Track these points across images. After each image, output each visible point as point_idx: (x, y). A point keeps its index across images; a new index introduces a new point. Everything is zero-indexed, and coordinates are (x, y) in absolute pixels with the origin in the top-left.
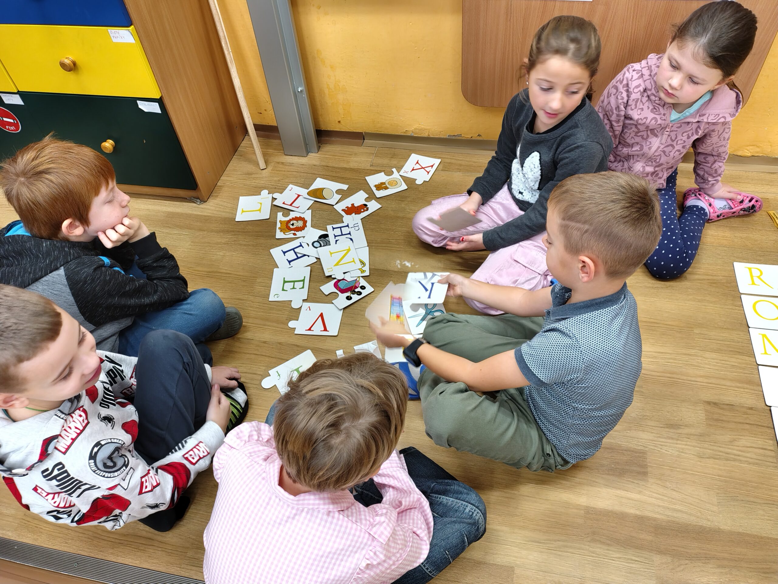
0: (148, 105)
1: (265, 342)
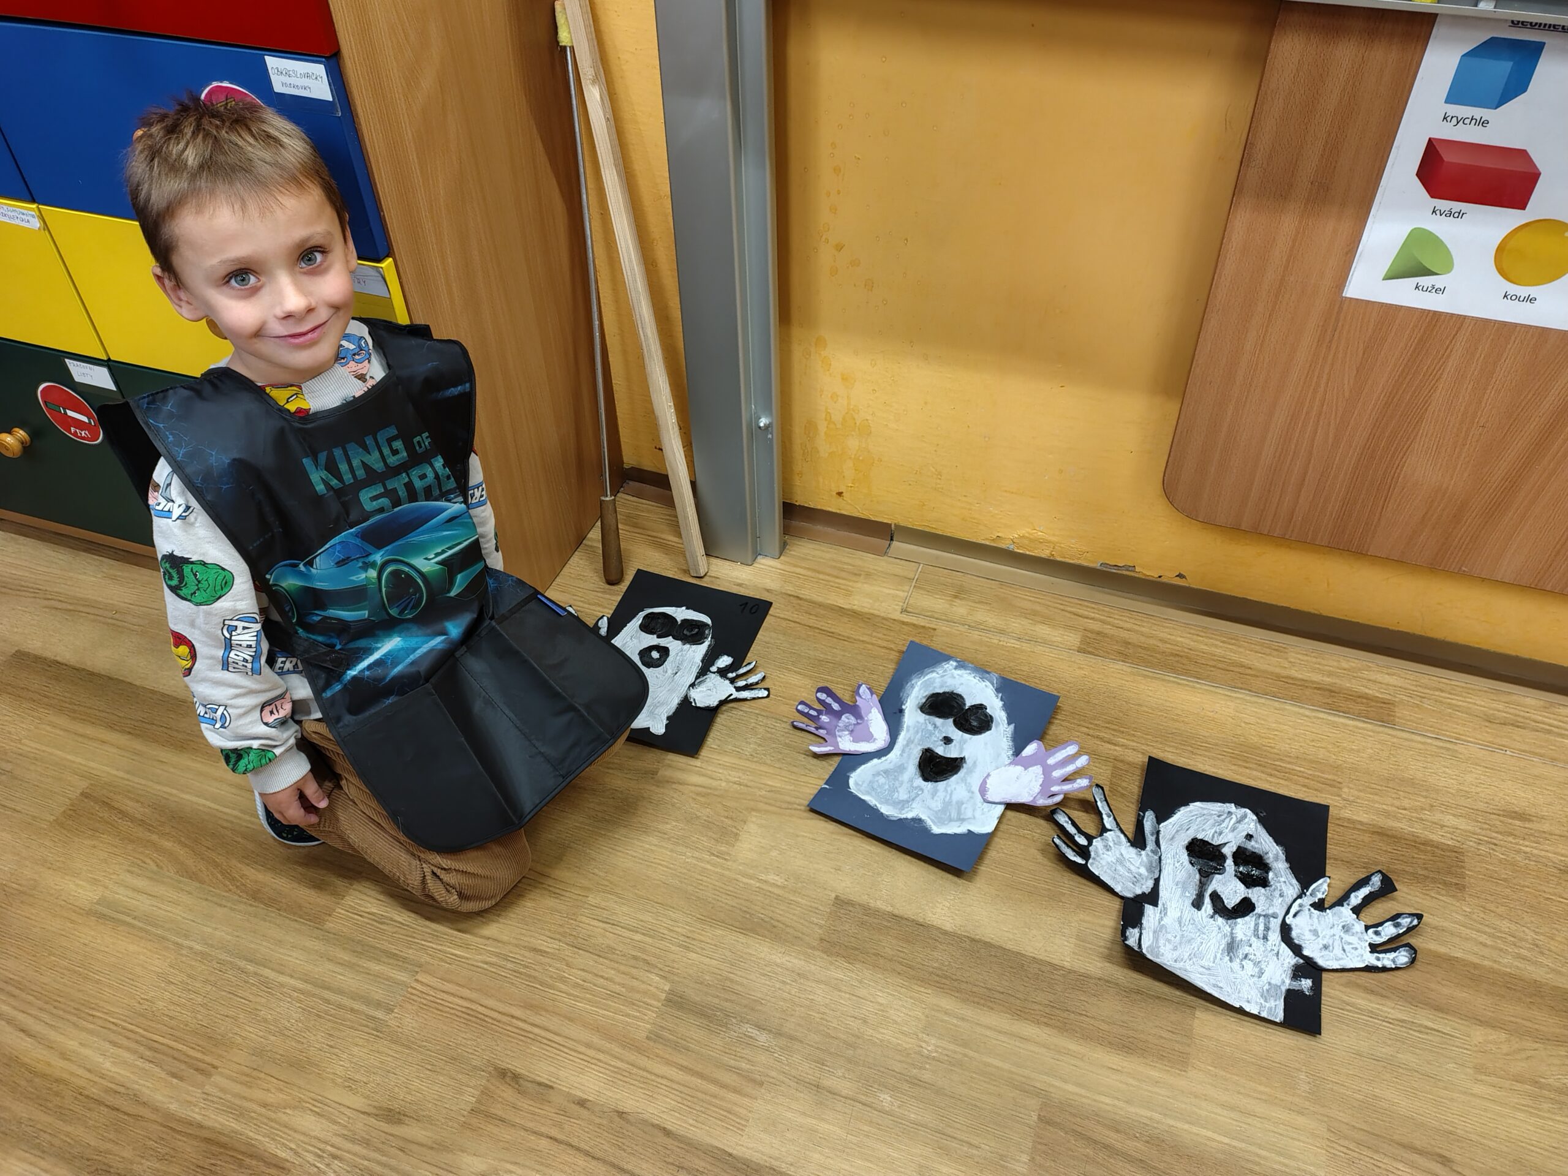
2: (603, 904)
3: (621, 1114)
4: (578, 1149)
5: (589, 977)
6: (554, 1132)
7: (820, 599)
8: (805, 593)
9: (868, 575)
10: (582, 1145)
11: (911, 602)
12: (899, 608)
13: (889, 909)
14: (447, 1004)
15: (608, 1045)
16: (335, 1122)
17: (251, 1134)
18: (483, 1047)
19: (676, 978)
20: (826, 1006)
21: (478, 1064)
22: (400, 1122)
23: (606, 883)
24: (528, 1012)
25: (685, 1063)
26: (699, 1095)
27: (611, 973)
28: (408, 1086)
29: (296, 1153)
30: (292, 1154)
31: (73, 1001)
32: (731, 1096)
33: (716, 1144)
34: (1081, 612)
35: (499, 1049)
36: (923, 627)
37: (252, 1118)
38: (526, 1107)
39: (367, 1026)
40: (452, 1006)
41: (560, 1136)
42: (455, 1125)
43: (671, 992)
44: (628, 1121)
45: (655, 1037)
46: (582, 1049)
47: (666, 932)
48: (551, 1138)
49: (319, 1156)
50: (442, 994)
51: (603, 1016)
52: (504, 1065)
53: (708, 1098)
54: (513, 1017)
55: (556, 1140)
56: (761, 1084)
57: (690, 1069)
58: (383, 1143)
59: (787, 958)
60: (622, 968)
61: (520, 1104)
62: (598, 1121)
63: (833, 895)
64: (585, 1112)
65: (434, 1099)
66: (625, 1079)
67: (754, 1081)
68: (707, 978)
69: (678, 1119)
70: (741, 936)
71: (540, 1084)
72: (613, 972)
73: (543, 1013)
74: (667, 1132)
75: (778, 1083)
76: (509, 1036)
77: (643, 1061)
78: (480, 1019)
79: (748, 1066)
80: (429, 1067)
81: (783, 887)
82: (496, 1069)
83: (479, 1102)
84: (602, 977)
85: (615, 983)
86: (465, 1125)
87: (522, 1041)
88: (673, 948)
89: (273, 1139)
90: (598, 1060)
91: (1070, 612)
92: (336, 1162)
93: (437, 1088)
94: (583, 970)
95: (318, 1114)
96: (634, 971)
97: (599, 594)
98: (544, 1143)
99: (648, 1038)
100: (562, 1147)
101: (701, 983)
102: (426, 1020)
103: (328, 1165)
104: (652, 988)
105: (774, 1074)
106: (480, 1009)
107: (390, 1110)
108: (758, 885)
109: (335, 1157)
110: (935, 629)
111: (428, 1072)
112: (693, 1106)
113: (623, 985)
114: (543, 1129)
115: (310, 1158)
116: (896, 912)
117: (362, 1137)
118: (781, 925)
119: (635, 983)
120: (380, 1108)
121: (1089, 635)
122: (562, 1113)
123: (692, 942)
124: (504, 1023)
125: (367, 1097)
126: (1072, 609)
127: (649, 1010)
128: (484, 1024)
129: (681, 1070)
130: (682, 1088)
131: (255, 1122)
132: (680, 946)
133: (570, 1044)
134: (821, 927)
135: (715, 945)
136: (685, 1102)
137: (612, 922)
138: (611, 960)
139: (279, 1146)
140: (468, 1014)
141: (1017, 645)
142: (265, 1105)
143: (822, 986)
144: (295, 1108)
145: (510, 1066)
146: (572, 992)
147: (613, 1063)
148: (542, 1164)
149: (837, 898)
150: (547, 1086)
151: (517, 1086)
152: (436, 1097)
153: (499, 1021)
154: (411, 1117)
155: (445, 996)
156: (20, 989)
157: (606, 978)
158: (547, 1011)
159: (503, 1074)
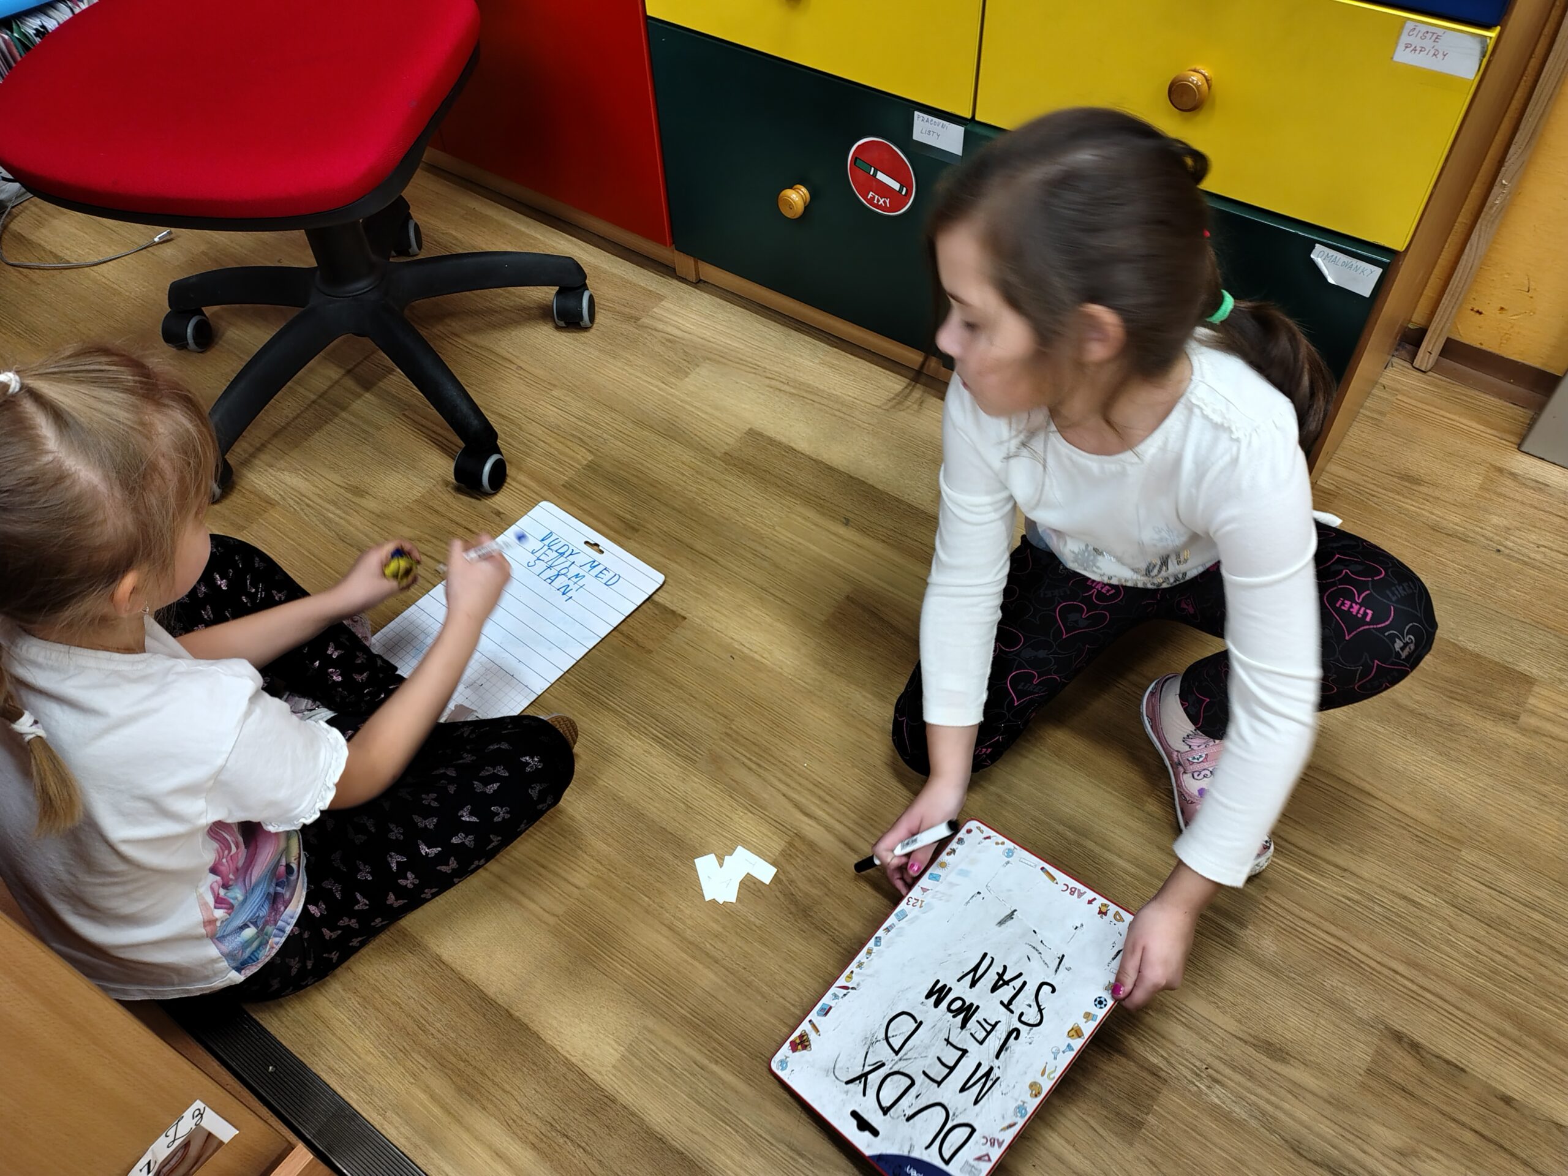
0: (1344, 264)
1: (1507, 1100)
2: (1482, 864)
4: (1513, 1155)
5: (1483, 949)
6: (1478, 1126)
10: (1519, 1153)
14: (1312, 936)
15: (1525, 1038)
16: (1207, 1040)
18: (1366, 998)
21: (1365, 1017)
22: (1284, 1061)
23: (1480, 839)
24: (1413, 971)
28: (1284, 1020)
35: (1386, 1006)
38: (1437, 1085)
40: (1317, 939)
41: (1486, 1133)
42: (1352, 1083)
46: (1495, 1035)
49: (1198, 1075)
50: (1303, 922)
51: (1511, 1001)
52: (1398, 1027)
54: (1395, 971)
55: (1484, 1137)
58: (1269, 1080)
60: (1524, 949)
61: (1428, 1079)
62: (1530, 1126)
64: (1513, 1112)
65: (1318, 1044)
71: (1448, 1062)
72: (1511, 950)
73: (1433, 977)
76: (1396, 994)
78: (1355, 964)
80: (1305, 1005)
82: (1387, 1028)
83: (1373, 1061)
84: (1500, 953)
85: (1518, 964)
86: (1366, 1087)
87: (1413, 1003)
90: (1517, 1053)
92: (1217, 1086)
93: (1319, 1033)
94: (1472, 938)
95: (1186, 1024)
96: (1539, 956)
98: (1468, 1137)
100: (1493, 1147)
102: (1287, 946)
103: (1209, 1087)
106: (1352, 951)
107: (1270, 1044)
111: (1304, 1010)
113: (1530, 970)
114: (1465, 1119)
115: (1185, 1072)
117: (1241, 1066)
119: (1544, 971)
120: (1257, 1038)
122: (1483, 1104)
124: (1386, 977)
125: (1239, 1021)
128: (1360, 970)
133: (1476, 1024)
137: (1498, 889)
138: (1507, 936)
140: (1339, 954)
145: (1405, 1030)
146: (1464, 960)
147: (1535, 1061)
148: (1471, 1161)
150: (1456, 1066)
151: (1418, 1057)
152: (1321, 1042)
153: (1379, 973)
154: (1295, 1058)
155: (1307, 926)
157: (1506, 956)
158: (1438, 976)
159: (1398, 1037)
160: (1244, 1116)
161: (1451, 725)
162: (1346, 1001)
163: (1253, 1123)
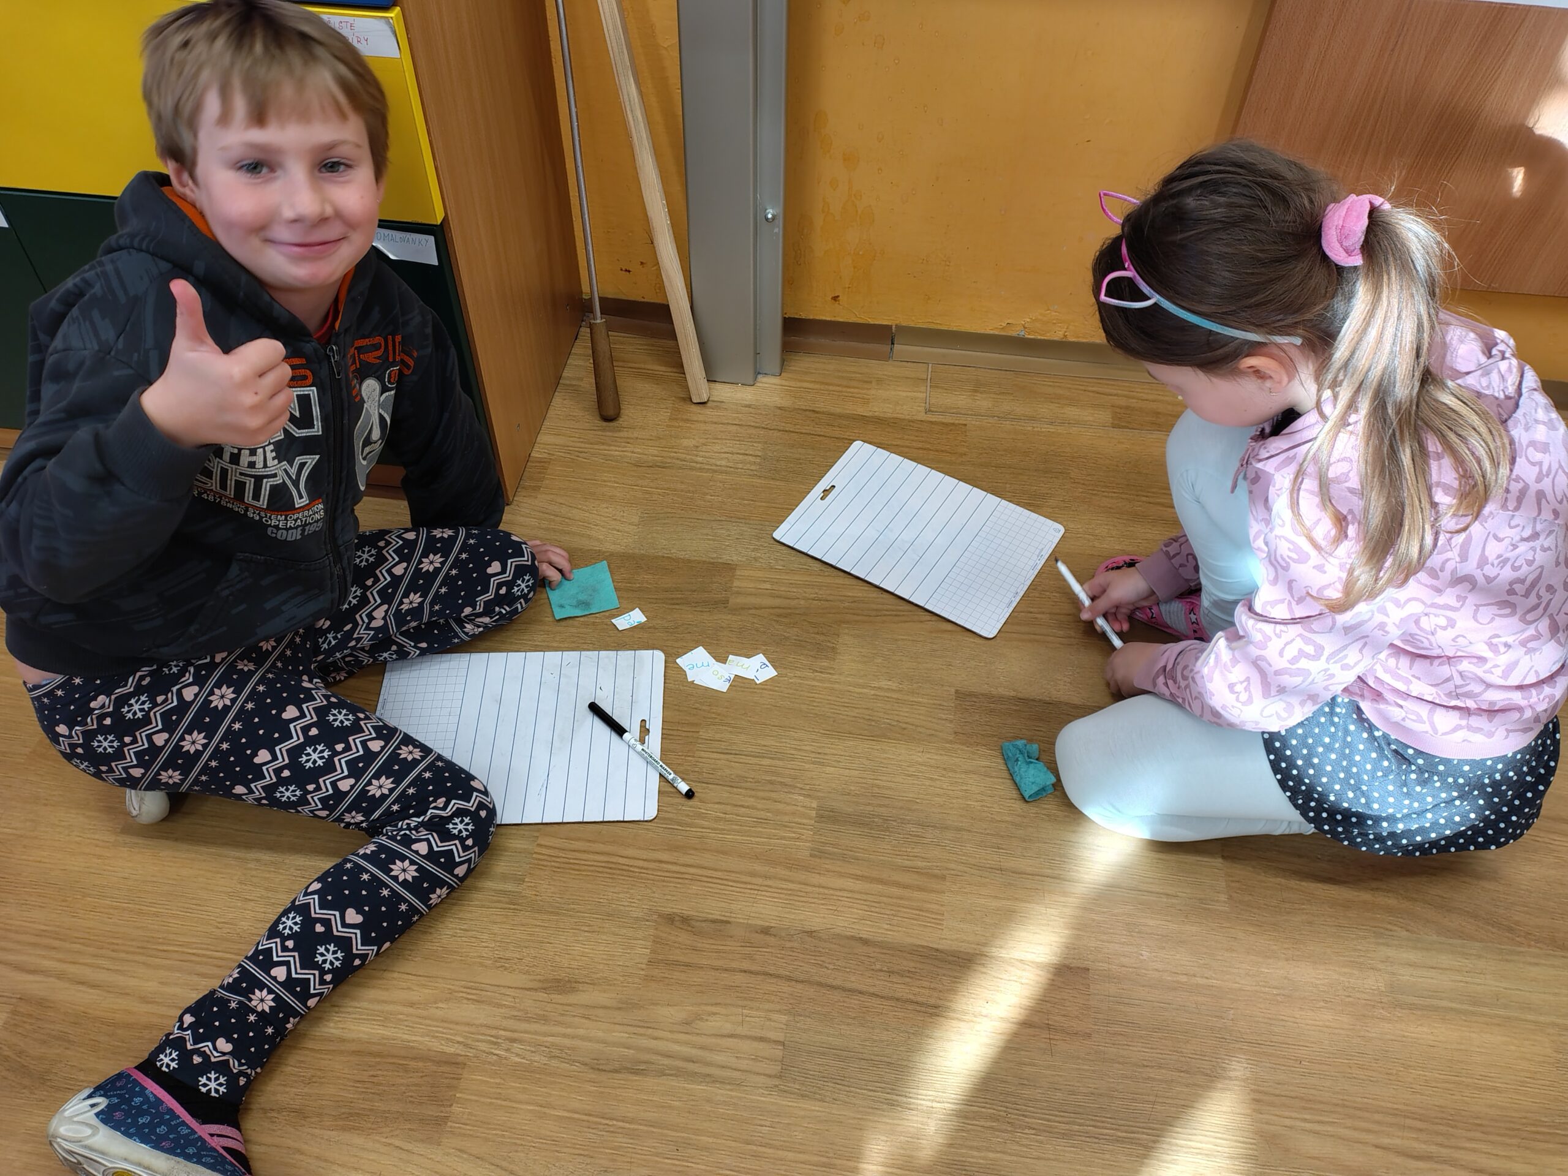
0: (402, 240)
1: (766, 931)
2: (718, 736)
3: (811, 933)
4: (778, 976)
5: (729, 808)
6: (746, 965)
7: (838, 410)
8: (820, 406)
9: (880, 381)
10: (782, 972)
11: (933, 401)
12: (922, 409)
13: (1013, 694)
14: (583, 862)
15: (772, 870)
16: (499, 1006)
17: (406, 1037)
18: (640, 898)
19: (820, 794)
20: (982, 793)
21: (640, 915)
22: (573, 990)
23: (713, 716)
24: (675, 854)
25: (859, 873)
26: (885, 899)
27: (751, 801)
28: (570, 952)
29: (466, 1045)
30: (461, 1047)
31: (133, 940)
32: (917, 895)
33: (919, 942)
34: (1101, 390)
35: (657, 896)
36: (953, 424)
37: (400, 1020)
38: (708, 946)
39: (499, 902)
40: (589, 863)
41: (754, 968)
42: (637, 980)
43: (820, 808)
44: (820, 939)
45: (819, 853)
46: (748, 879)
47: (793, 752)
48: (745, 972)
49: (495, 1043)
50: (573, 853)
51: (758, 843)
52: (669, 910)
53: (895, 901)
54: (661, 862)
55: (751, 972)
56: (943, 878)
57: (866, 877)
58: (563, 1015)
59: (928, 756)
60: (761, 794)
61: (699, 945)
62: (788, 945)
63: (953, 690)
64: (772, 939)
65: (603, 959)
66: (802, 899)
67: (935, 876)
68: (853, 788)
69: (872, 926)
70: (874, 743)
71: (714, 921)
72: (752, 799)
73: (692, 852)
74: (865, 942)
75: (960, 874)
76: (664, 881)
77: (816, 879)
78: (625, 871)
79: (925, 864)
81: (900, 691)
82: (661, 916)
83: (653, 952)
84: (743, 806)
85: (758, 810)
86: (649, 979)
87: (679, 883)
88: (807, 766)
89: (433, 1037)
90: (766, 886)
91: (1093, 392)
92: (515, 1045)
93: (602, 948)
95: (478, 1001)
96: (773, 795)
97: (600, 433)
98: (740, 979)
99: (811, 856)
100: (760, 978)
101: (849, 794)
102: (564, 882)
103: (507, 1050)
104: (799, 808)
105: (953, 866)
106: (621, 860)
107: (558, 981)
108: (873, 692)
109: (513, 1040)
110: (966, 425)
111: (586, 934)
112: (883, 911)
113: (768, 810)
114: (734, 965)
115: (483, 1046)
116: (1020, 695)
117: (536, 1014)
118: (911, 727)
119: (780, 806)
120: (546, 981)
121: (1118, 410)
122: (748, 944)
123: (826, 757)
124: (653, 870)
125: (527, 973)
126: (1094, 389)
127: (804, 829)
128: (631, 874)
129: (857, 879)
130: (865, 897)
131: (406, 1023)
132: (813, 763)
133: (733, 876)
134: (951, 721)
135: (850, 756)
136: (873, 909)
137: (734, 752)
138: (746, 789)
139: (443, 1042)
140: (611, 868)
141: (1052, 429)
142: (412, 1005)
143: (973, 776)
144: (447, 1000)
145: (675, 910)
146: (716, 826)
147: (784, 886)
148: (745, 999)
149: (957, 692)
150: (722, 922)
151: (689, 929)
152: (605, 957)
153: (647, 869)
154: (583, 983)
155: (578, 855)
156: (61, 940)
157: (748, 807)
158: (696, 849)
159: (670, 919)
160: (544, 1060)
161: (676, 628)
162: (622, 908)
163: (554, 1063)
